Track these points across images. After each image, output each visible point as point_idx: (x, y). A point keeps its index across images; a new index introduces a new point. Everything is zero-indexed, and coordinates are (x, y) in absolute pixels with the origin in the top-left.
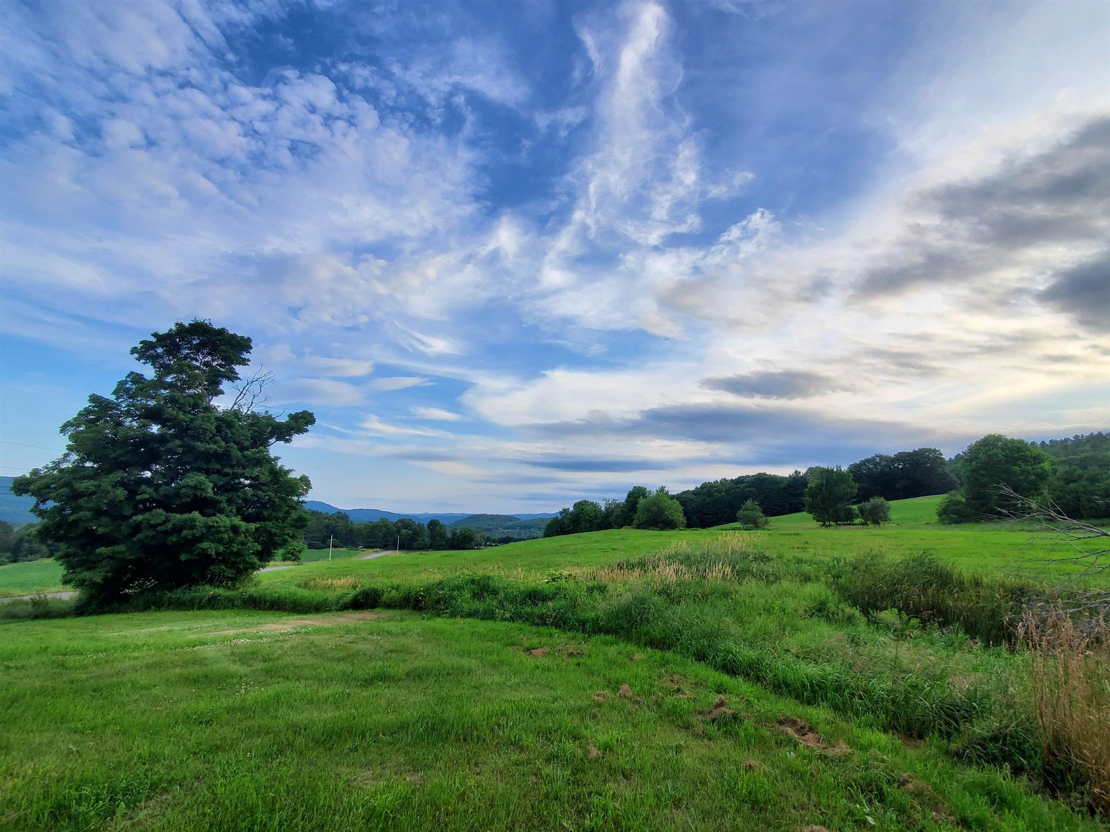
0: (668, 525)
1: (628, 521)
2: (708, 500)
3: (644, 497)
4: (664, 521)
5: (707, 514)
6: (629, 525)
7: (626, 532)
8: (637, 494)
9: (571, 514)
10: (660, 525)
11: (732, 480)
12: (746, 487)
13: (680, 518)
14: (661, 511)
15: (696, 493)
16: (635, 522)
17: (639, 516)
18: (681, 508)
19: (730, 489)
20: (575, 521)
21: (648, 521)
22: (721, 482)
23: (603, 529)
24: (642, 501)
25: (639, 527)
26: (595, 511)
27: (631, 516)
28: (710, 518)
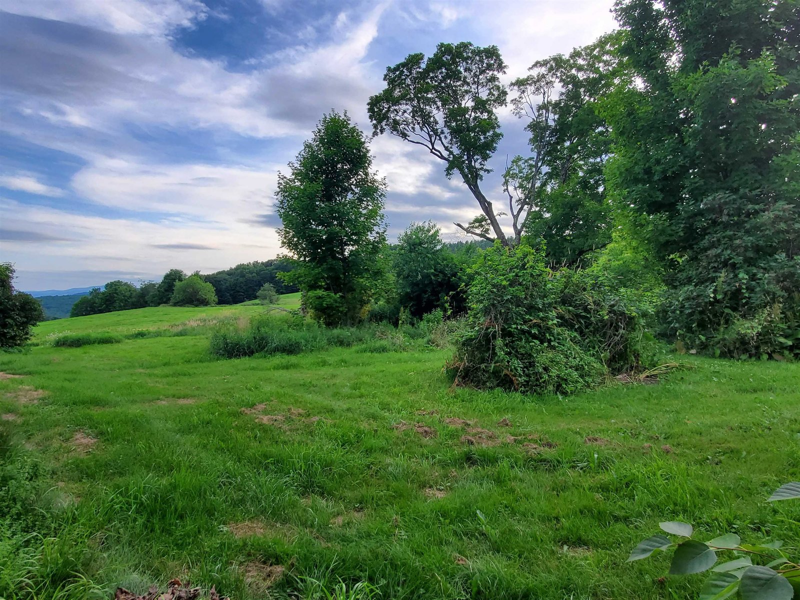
0: (204, 303)
1: (165, 300)
2: (241, 279)
3: (180, 280)
4: (198, 300)
5: (239, 292)
6: (165, 303)
7: (162, 309)
8: (173, 277)
9: (103, 294)
10: (195, 303)
11: (262, 263)
12: (273, 269)
13: (212, 296)
14: (196, 292)
15: (231, 273)
16: (172, 300)
17: (176, 295)
18: (213, 289)
19: (261, 271)
20: (107, 300)
21: (184, 299)
22: (254, 264)
23: (140, 308)
24: (177, 283)
25: (176, 304)
26: (130, 291)
27: (168, 295)
28: (241, 295)
